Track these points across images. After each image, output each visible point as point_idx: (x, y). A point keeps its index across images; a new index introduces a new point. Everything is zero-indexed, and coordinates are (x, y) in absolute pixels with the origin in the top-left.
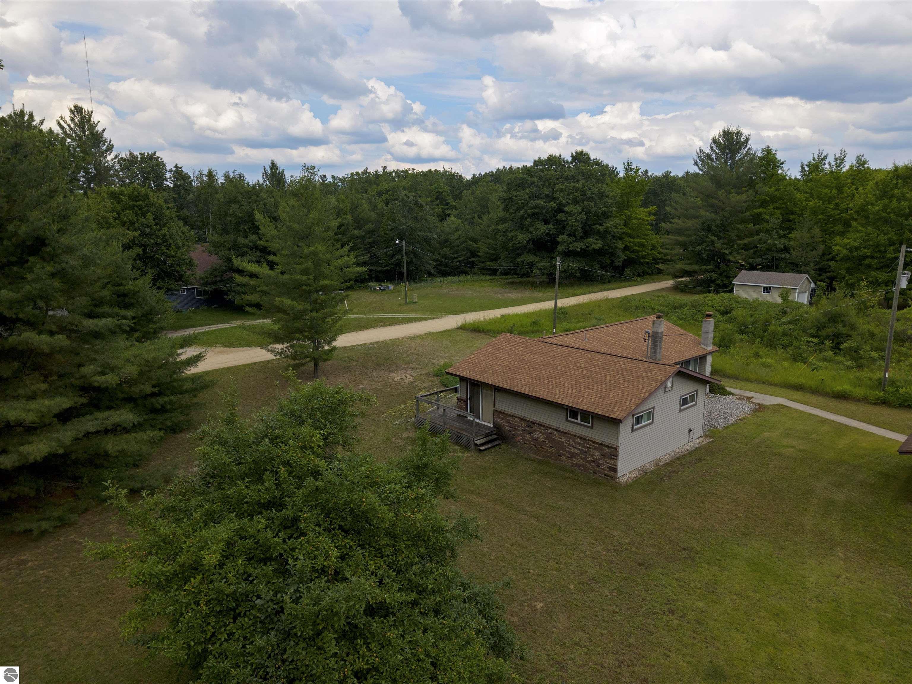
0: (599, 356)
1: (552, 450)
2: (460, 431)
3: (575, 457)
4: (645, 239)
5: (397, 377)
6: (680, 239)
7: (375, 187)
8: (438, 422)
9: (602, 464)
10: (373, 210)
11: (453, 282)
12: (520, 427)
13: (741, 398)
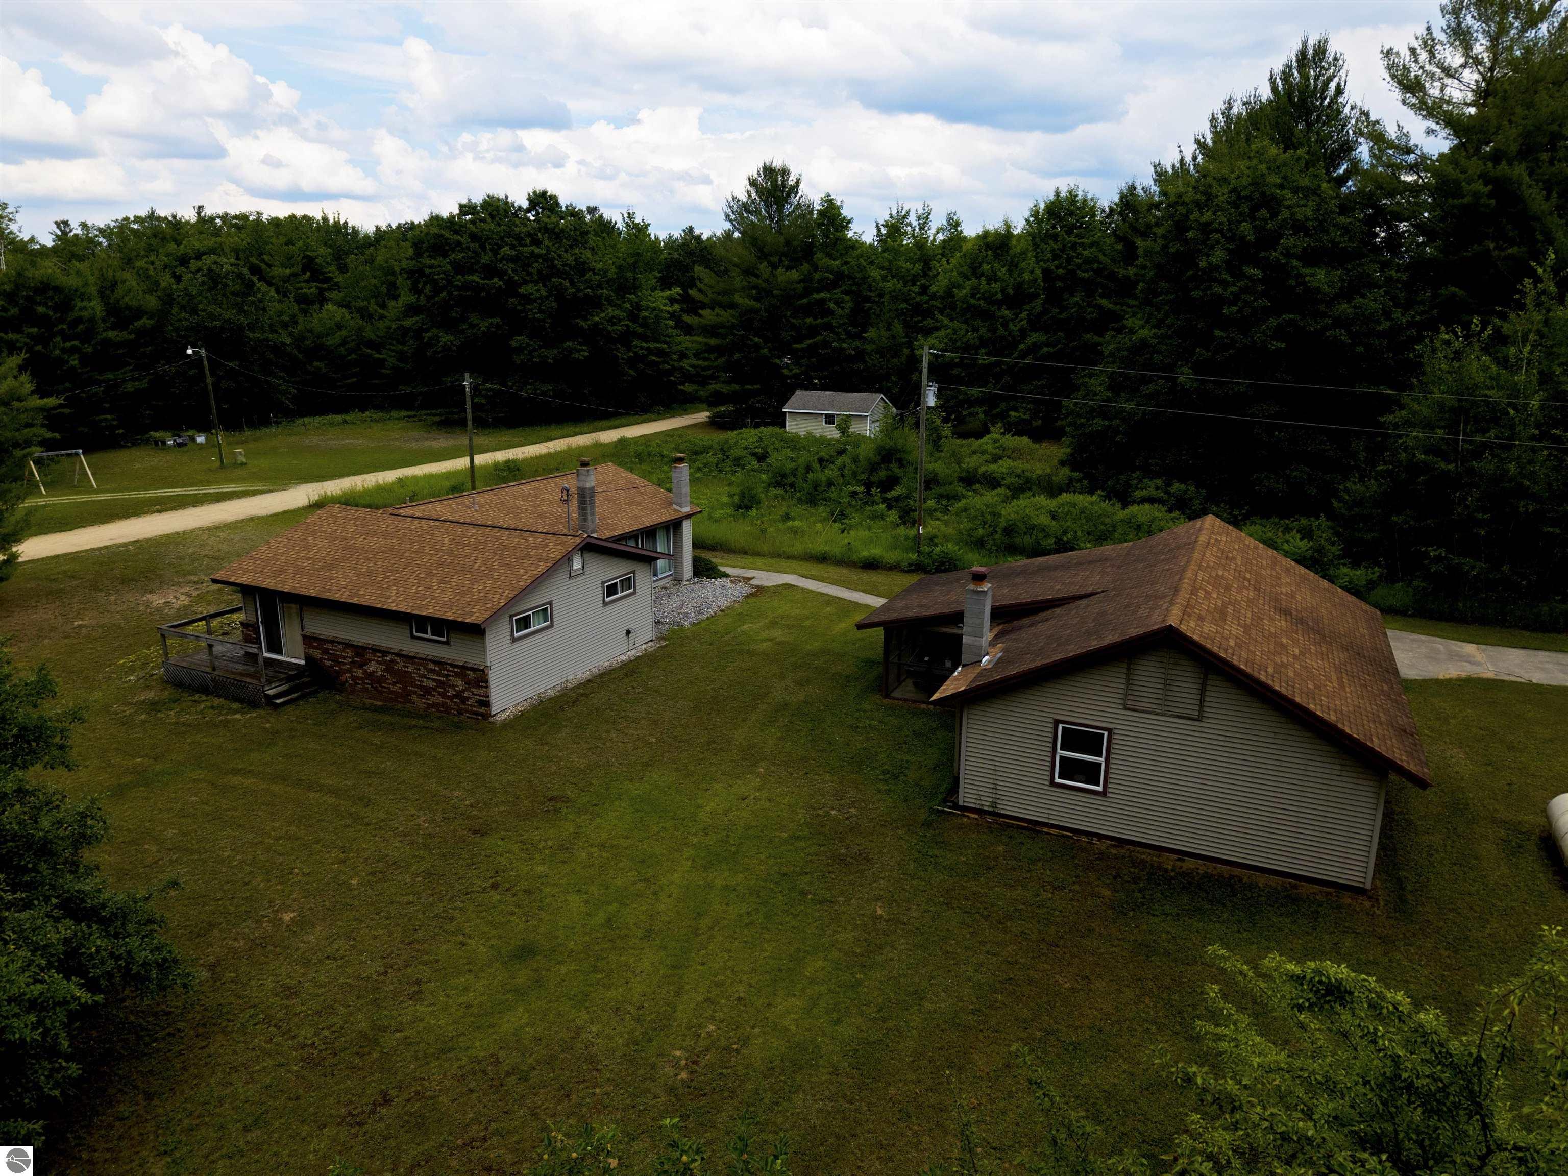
0: (473, 531)
1: (397, 688)
2: (239, 678)
3: (430, 693)
4: (665, 342)
5: (157, 600)
6: (713, 342)
7: (173, 246)
8: (203, 668)
9: (468, 699)
10: (150, 291)
11: (332, 424)
12: (344, 658)
13: (737, 580)
